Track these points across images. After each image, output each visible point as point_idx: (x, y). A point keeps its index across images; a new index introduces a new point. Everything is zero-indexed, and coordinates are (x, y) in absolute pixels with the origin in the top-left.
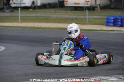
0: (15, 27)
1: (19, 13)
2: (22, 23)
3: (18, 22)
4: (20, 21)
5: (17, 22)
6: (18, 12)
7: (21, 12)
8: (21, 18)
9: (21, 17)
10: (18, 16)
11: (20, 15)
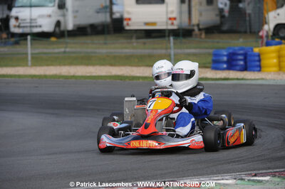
0: (19, 76)
1: (29, 48)
2: (35, 67)
3: (27, 65)
4: (30, 63)
5: (23, 66)
6: (27, 44)
7: (31, 44)
8: (32, 58)
9: (32, 54)
10: (27, 54)
11: (29, 51)
